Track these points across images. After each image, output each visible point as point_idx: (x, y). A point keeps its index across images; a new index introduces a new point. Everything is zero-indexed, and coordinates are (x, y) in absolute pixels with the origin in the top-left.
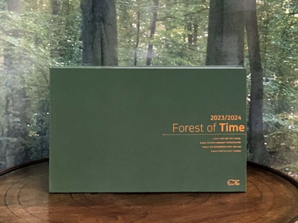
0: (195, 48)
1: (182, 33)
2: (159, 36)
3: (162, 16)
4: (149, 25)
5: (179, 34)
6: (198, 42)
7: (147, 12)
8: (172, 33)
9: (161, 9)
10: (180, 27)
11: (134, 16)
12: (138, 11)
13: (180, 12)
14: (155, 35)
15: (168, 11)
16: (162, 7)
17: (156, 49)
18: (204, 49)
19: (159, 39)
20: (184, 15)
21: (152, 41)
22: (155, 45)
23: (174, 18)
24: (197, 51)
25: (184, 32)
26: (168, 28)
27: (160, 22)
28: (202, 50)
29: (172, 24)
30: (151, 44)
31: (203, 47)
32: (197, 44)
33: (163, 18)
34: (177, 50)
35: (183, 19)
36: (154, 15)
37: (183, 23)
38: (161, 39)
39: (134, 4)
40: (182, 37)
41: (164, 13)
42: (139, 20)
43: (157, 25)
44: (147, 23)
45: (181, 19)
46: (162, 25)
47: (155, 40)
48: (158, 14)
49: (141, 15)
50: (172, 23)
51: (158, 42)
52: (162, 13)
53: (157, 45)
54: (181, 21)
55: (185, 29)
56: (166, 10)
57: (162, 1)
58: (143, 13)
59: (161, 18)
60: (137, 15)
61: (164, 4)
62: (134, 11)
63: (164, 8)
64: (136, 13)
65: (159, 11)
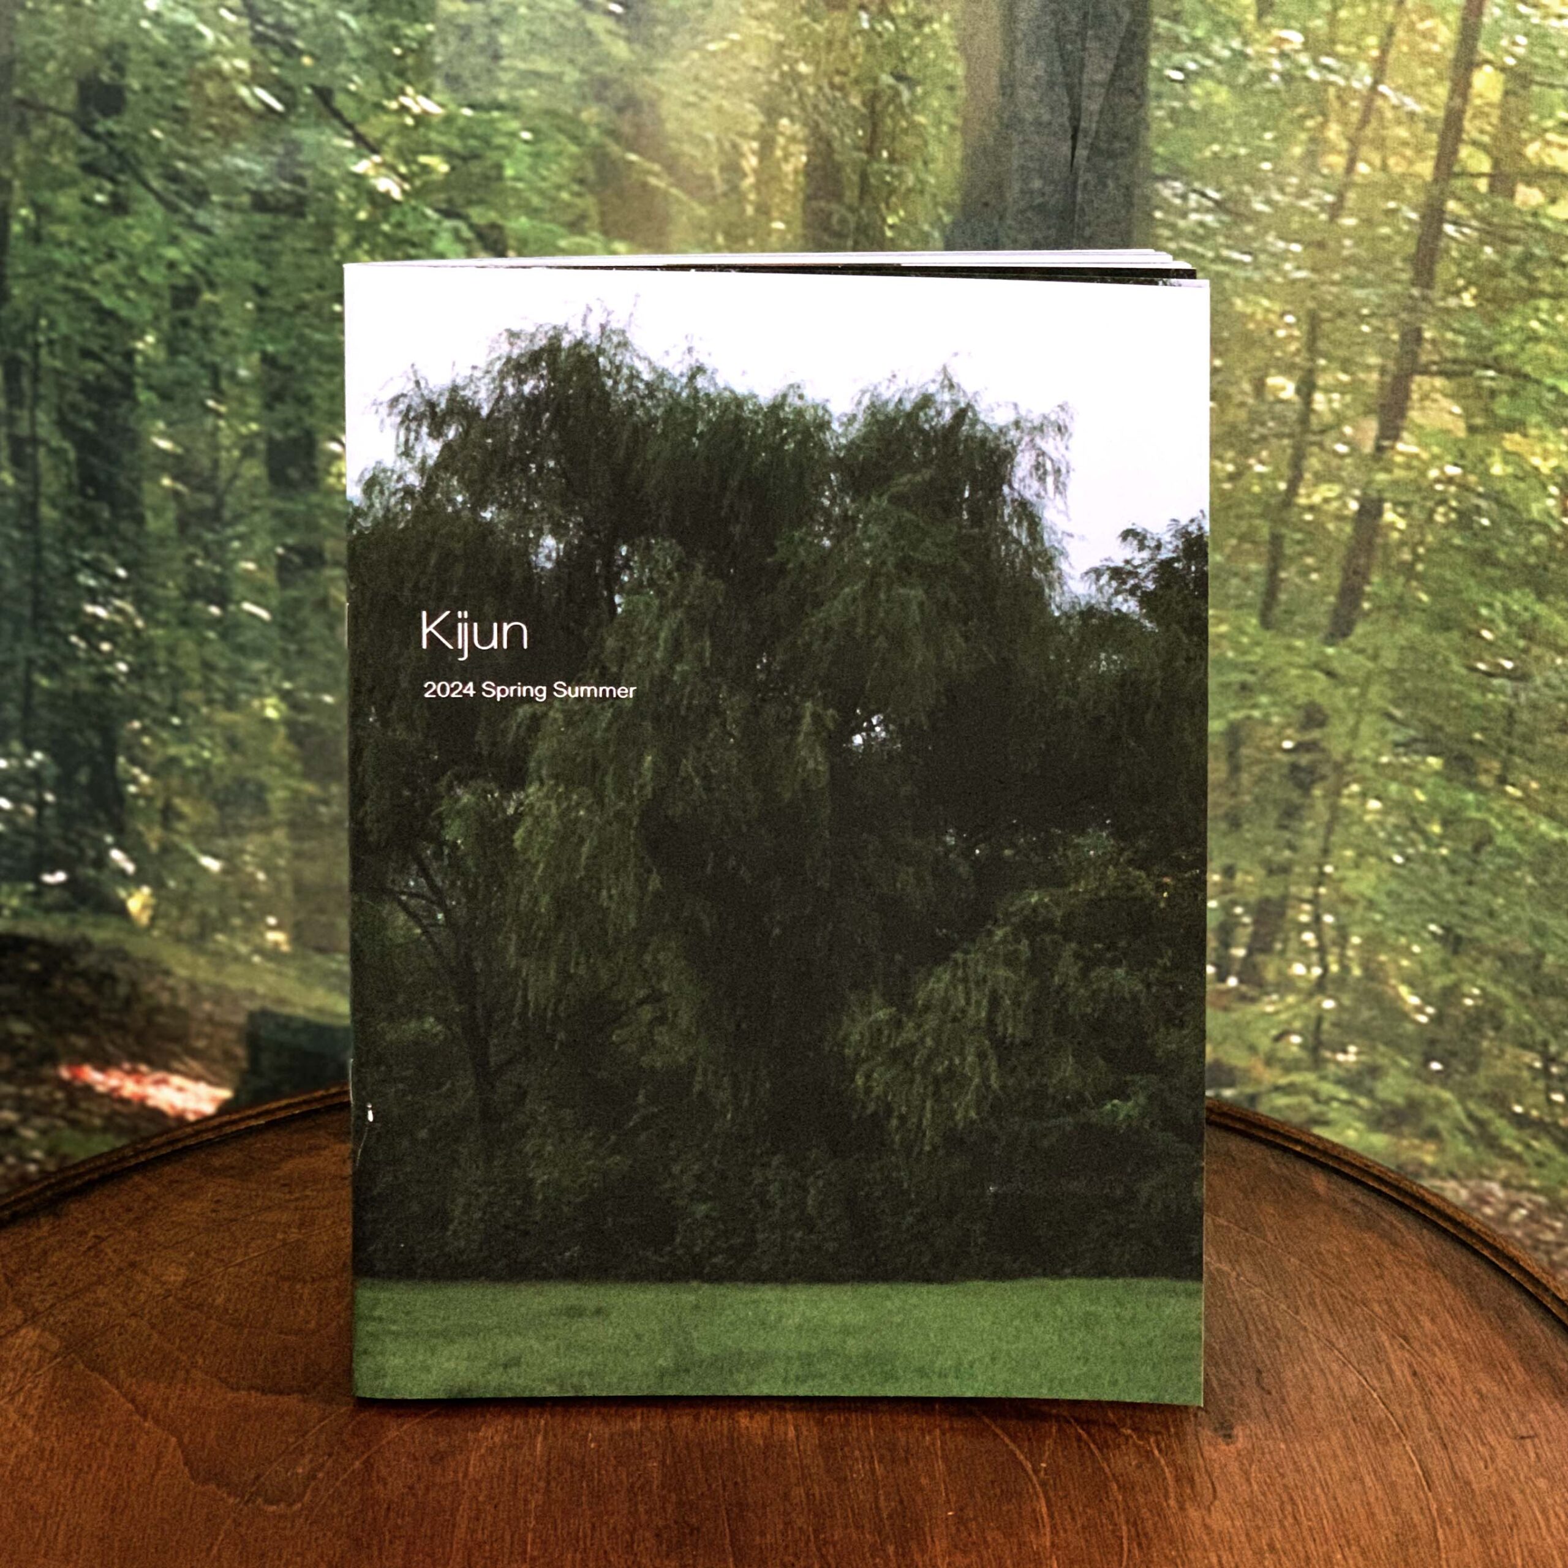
1: (1553, 463)
2: (1425, 456)
3: (1448, 354)
4: (1373, 390)
5: (1537, 469)
7: (1363, 319)
8: (1497, 451)
9: (1448, 311)
10: (1547, 429)
11: (1281, 333)
12: (1311, 305)
13: (1552, 350)
14: (1400, 446)
15: (1485, 332)
16: (1452, 302)
17: (1401, 524)
19: (1423, 473)
21: (1381, 477)
22: (1396, 504)
23: (1517, 374)
26: (1479, 421)
27: (1439, 382)
29: (1502, 407)
30: (1374, 494)
33: (1455, 361)
36: (1403, 336)
38: (1433, 473)
39: (1288, 266)
40: (1553, 491)
41: (1462, 340)
42: (1312, 360)
43: (1415, 396)
44: (1362, 376)
45: (1553, 389)
46: (1445, 403)
47: (1399, 473)
48: (1428, 335)
49: (1326, 327)
50: (1505, 398)
51: (1419, 489)
52: (1450, 335)
53: (1407, 505)
54: (1551, 396)
56: (1473, 324)
57: (1454, 269)
58: (1341, 323)
59: (1445, 360)
60: (1305, 327)
61: (1465, 288)
62: (1288, 308)
63: (1467, 309)
64: (1299, 320)
65: (1433, 321)
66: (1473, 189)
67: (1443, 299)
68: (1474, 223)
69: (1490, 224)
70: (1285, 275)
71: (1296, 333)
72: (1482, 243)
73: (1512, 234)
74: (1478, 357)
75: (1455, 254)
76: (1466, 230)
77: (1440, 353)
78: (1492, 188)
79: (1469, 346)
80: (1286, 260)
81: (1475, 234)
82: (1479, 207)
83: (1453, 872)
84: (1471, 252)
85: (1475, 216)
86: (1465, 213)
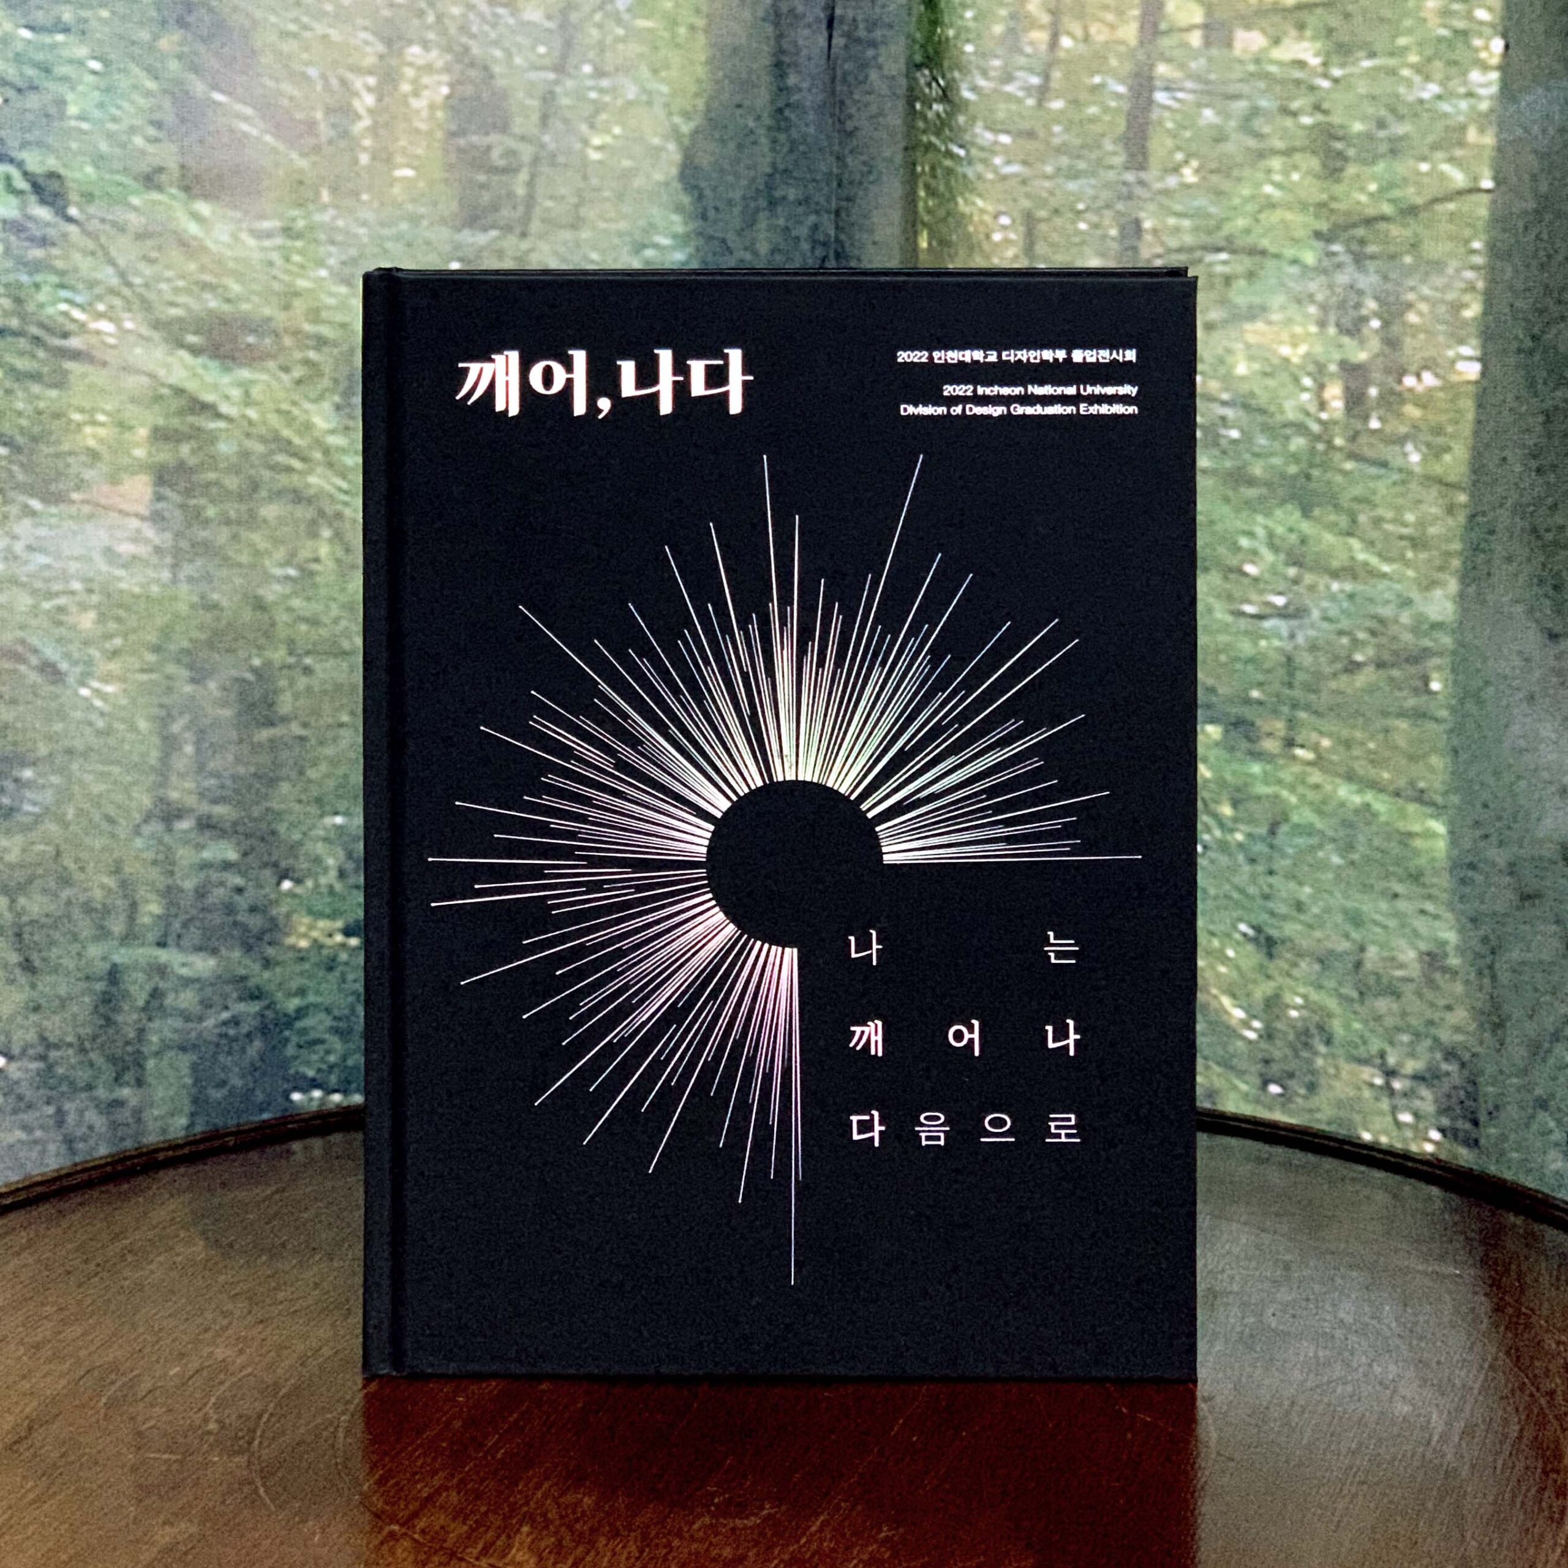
0: (1388, 452)
1: (1303, 349)
3: (1173, 243)
5: (1286, 360)
6: (1412, 411)
7: (1079, 214)
8: (1240, 349)
9: (1166, 192)
10: (1293, 311)
11: (997, 237)
12: (1026, 203)
13: (1289, 216)
15: (1213, 210)
16: (1172, 181)
18: (1447, 458)
20: (1318, 235)
23: (1253, 251)
24: (1407, 473)
25: (1318, 349)
26: (1214, 315)
28: (1438, 469)
31: (1448, 449)
32: (1403, 430)
33: (1179, 250)
34: (1276, 461)
35: (1309, 258)
36: (1122, 228)
37: (1313, 286)
39: (998, 161)
40: (1307, 382)
41: (1186, 223)
45: (1295, 261)
48: (1147, 225)
49: (1043, 227)
52: (1172, 221)
54: (1294, 270)
55: (1322, 324)
56: (1196, 203)
57: (1169, 143)
58: (1058, 221)
59: (1169, 251)
60: (1022, 229)
61: (1186, 162)
62: (1003, 208)
63: (1188, 186)
64: (1014, 221)
65: (1152, 207)
66: (1185, 45)
67: (1161, 179)
68: (1189, 85)
69: (1207, 82)
70: (995, 170)
71: (1012, 236)
72: (1199, 105)
73: (1232, 89)
74: (1205, 239)
75: (1170, 125)
76: (1180, 95)
77: (1162, 244)
78: (1207, 43)
79: (1196, 229)
80: (994, 153)
81: (1189, 97)
82: (1193, 65)
83: (1252, 861)
84: (1187, 120)
85: (1190, 76)
86: (1177, 74)
